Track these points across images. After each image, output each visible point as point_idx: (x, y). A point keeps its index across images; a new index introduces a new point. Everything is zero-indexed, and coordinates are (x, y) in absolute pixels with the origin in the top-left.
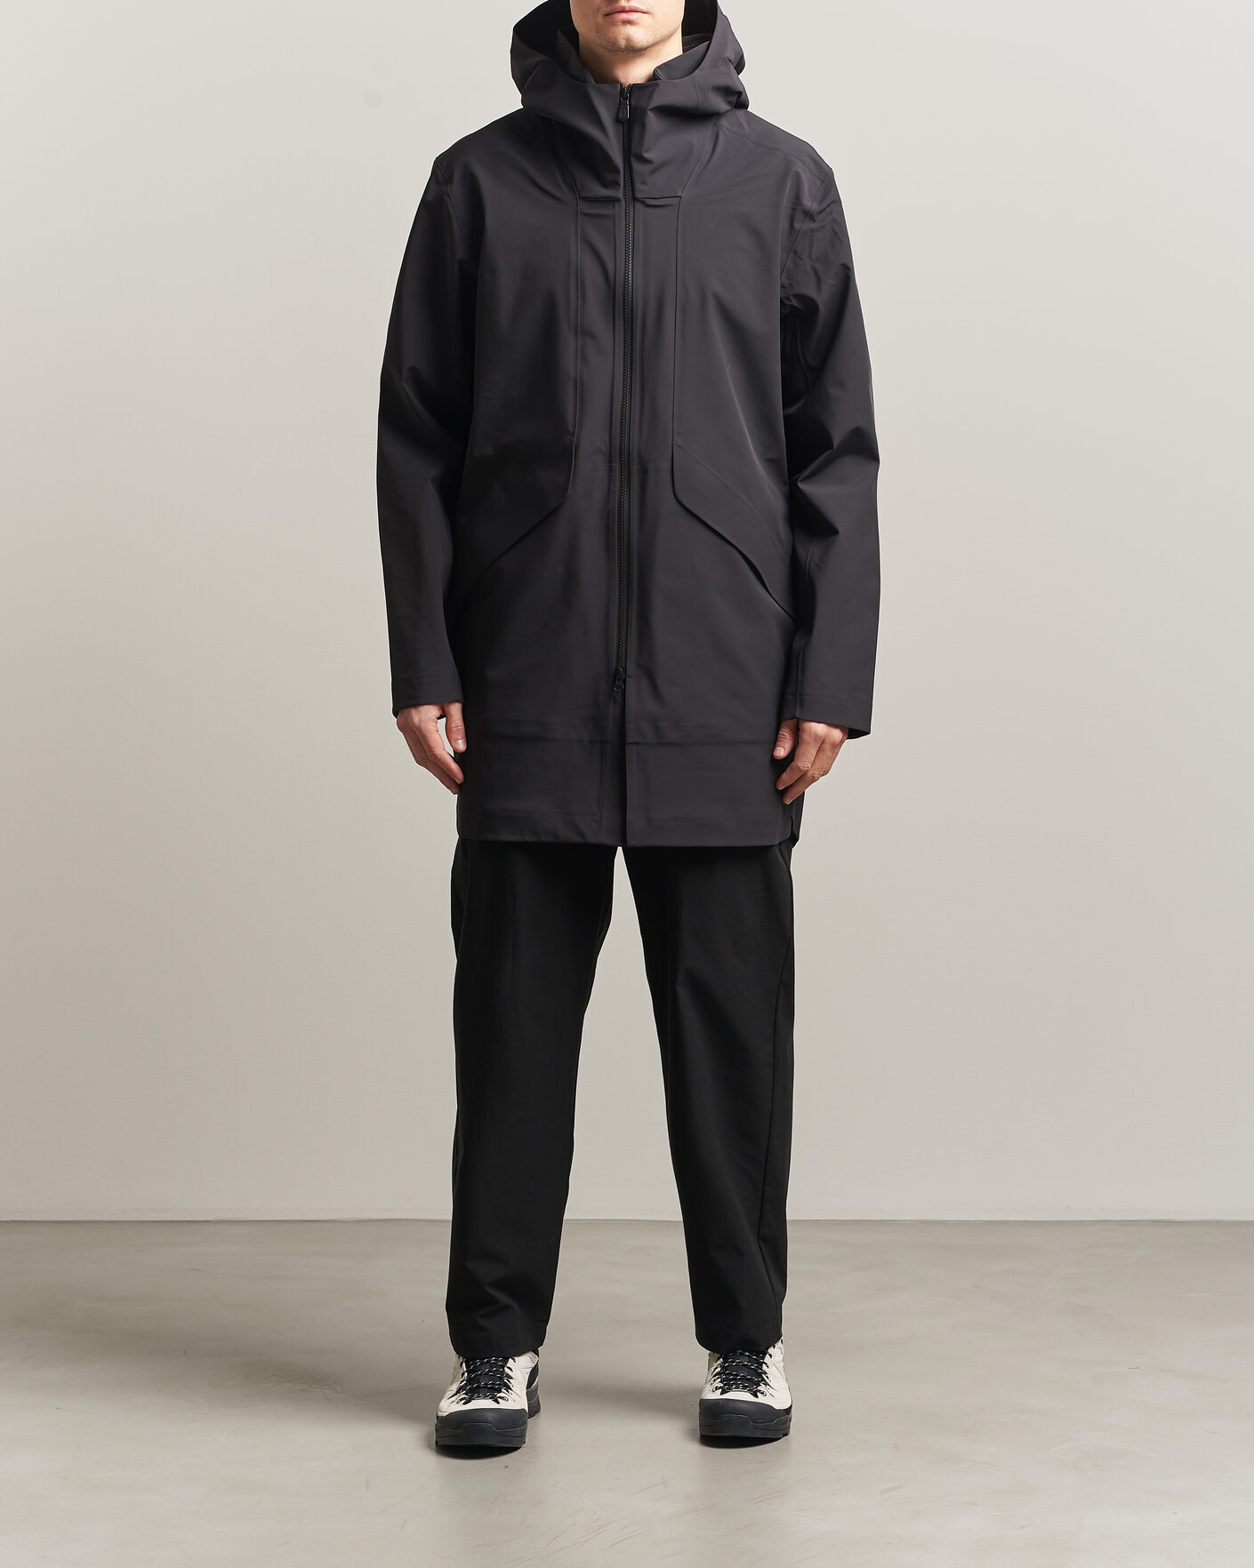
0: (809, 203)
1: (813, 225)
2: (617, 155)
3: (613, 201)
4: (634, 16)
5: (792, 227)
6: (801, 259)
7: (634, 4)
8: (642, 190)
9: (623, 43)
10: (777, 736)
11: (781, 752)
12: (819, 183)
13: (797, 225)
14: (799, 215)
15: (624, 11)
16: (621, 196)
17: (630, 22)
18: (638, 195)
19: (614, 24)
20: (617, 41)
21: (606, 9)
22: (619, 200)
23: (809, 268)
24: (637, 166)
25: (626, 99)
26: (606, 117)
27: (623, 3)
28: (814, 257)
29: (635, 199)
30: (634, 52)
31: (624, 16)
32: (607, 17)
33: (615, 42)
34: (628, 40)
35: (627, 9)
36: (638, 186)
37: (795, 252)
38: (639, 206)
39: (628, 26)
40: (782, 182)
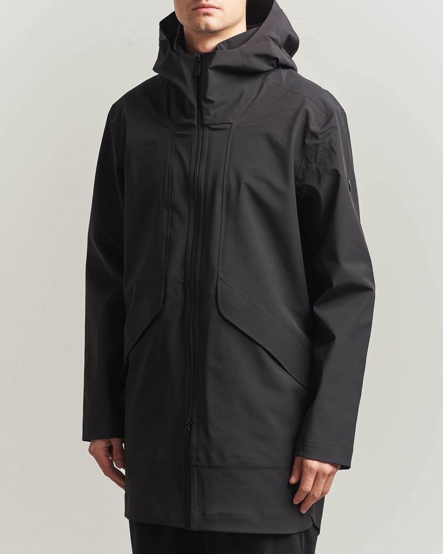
0: (314, 127)
1: (317, 142)
2: (192, 97)
3: (191, 126)
4: (211, 10)
5: (304, 143)
6: (310, 163)
7: (211, 2)
8: (208, 119)
9: (203, 27)
10: (292, 469)
11: (293, 480)
12: (324, 115)
13: (307, 141)
14: (308, 135)
15: (204, 7)
16: (196, 123)
17: (207, 14)
18: (205, 122)
19: (198, 15)
20: (200, 26)
21: (194, 6)
22: (195, 126)
23: (314, 168)
24: (205, 105)
25: (199, 63)
26: (187, 73)
27: (204, 2)
28: (318, 161)
29: (203, 125)
30: (212, 33)
31: (204, 10)
32: (194, 11)
33: (198, 27)
34: (207, 25)
35: (206, 6)
36: (206, 117)
37: (307, 159)
38: (206, 130)
39: (207, 17)
40: (297, 114)
